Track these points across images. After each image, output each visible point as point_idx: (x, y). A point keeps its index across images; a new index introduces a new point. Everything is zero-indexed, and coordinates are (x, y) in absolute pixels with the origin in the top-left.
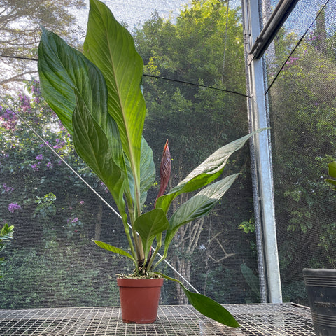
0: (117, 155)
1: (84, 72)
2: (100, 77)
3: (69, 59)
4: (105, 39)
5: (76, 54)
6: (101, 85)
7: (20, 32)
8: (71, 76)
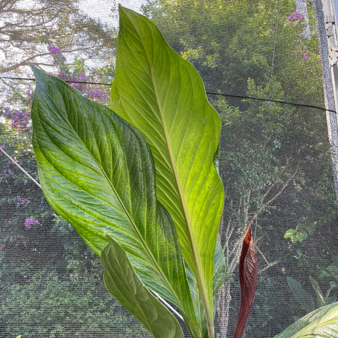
0: (174, 272)
1: (116, 141)
2: (141, 146)
3: (88, 122)
4: (149, 80)
5: (99, 110)
6: (144, 158)
7: (28, 13)
8: (92, 152)
